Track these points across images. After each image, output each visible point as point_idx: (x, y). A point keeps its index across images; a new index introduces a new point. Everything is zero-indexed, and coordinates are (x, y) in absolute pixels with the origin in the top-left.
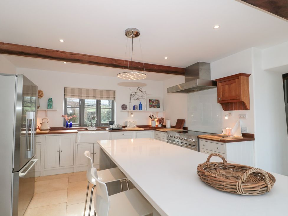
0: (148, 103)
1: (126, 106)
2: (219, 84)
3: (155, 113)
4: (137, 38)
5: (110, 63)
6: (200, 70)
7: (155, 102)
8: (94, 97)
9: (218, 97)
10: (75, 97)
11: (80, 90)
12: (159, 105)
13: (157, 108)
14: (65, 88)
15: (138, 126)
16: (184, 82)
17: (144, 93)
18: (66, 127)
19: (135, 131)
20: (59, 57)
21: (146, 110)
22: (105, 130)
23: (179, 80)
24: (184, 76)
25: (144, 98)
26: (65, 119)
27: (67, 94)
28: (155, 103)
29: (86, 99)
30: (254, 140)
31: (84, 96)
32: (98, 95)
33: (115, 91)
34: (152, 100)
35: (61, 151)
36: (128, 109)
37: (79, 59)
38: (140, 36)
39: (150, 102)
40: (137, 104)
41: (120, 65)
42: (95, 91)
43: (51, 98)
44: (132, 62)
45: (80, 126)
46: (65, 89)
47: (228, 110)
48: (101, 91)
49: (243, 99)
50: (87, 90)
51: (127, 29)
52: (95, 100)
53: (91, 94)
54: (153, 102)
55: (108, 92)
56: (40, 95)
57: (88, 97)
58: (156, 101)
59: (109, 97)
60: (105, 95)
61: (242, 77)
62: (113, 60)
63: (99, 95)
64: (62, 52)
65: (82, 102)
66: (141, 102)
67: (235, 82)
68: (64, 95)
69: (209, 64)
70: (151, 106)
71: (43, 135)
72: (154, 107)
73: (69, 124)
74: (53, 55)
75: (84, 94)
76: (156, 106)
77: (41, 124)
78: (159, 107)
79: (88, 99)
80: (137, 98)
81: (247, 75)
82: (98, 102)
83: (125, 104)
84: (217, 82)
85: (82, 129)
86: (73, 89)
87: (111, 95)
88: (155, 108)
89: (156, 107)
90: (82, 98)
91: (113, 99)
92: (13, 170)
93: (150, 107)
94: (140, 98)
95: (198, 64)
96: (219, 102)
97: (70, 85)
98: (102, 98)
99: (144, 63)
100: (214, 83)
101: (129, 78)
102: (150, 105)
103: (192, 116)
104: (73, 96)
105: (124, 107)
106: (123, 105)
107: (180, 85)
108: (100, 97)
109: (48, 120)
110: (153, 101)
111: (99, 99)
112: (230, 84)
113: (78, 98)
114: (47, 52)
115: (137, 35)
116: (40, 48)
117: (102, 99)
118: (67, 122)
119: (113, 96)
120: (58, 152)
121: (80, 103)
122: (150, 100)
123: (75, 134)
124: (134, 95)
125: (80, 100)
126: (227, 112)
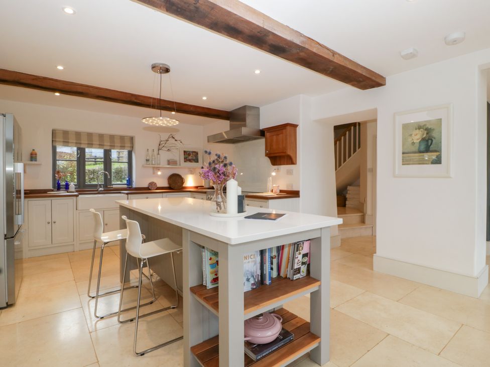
0: (182, 157)
2: (267, 134)
3: (191, 169)
4: (167, 74)
5: (129, 99)
6: (247, 115)
7: (192, 155)
8: (101, 146)
9: (266, 149)
10: (70, 145)
11: (78, 135)
12: (198, 158)
13: (195, 162)
14: (53, 130)
16: (229, 130)
17: (179, 142)
19: (163, 194)
20: (52, 87)
21: (180, 165)
22: (120, 193)
24: (229, 121)
25: (177, 148)
27: (57, 140)
28: (192, 157)
29: (88, 147)
30: (299, 197)
31: (85, 144)
33: (133, 137)
34: (188, 151)
35: (55, 222)
37: (83, 91)
38: (170, 73)
39: (184, 155)
41: (142, 103)
42: (101, 136)
44: (160, 100)
45: (80, 187)
46: (54, 133)
47: (277, 165)
48: (112, 137)
49: (289, 153)
50: (90, 135)
51: (155, 64)
52: (102, 151)
53: (96, 141)
54: (189, 155)
55: (122, 138)
57: (91, 145)
58: (194, 154)
59: (124, 147)
60: (117, 143)
61: (288, 128)
62: (132, 95)
63: (108, 142)
64: (56, 80)
65: (81, 152)
67: (282, 133)
68: (53, 141)
69: (258, 108)
70: (186, 160)
72: (190, 161)
74: (44, 85)
75: (84, 141)
76: (193, 160)
78: (197, 162)
79: (91, 147)
80: (169, 148)
81: (295, 126)
82: (107, 154)
84: (266, 132)
86: (66, 133)
87: (128, 143)
88: (192, 162)
90: (82, 146)
91: (129, 149)
92: (5, 235)
93: (185, 162)
94: (172, 148)
95: (244, 108)
96: (267, 155)
97: (62, 126)
98: (113, 147)
99: (175, 102)
100: (262, 133)
101: (156, 123)
102: (185, 158)
103: (242, 174)
104: (66, 143)
107: (225, 132)
108: (110, 146)
110: (189, 153)
111: (108, 148)
112: (278, 135)
113: (75, 146)
114: (33, 79)
115: (167, 70)
116: (24, 73)
117: (113, 149)
118: (59, 181)
119: (129, 145)
120: (49, 223)
121: (78, 154)
122: (185, 152)
123: (75, 198)
124: (163, 145)
125: (79, 149)
126: (276, 167)
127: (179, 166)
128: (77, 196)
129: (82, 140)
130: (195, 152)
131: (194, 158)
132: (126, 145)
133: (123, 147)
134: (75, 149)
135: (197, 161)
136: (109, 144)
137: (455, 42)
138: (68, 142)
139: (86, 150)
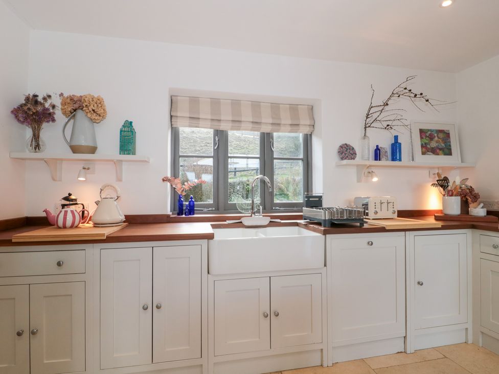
0: (417, 143)
1: (353, 148)
7: (436, 138)
8: (256, 123)
11: (215, 103)
12: (450, 146)
13: (445, 154)
14: (171, 97)
18: (179, 214)
21: (411, 160)
25: (407, 123)
26: (174, 190)
27: (178, 115)
28: (437, 142)
29: (232, 129)
32: (267, 119)
33: (312, 107)
34: (429, 130)
35: (158, 307)
36: (358, 160)
39: (421, 138)
40: (386, 145)
42: (256, 105)
43: (131, 123)
45: (218, 210)
50: (236, 104)
52: (258, 134)
53: (247, 115)
54: (431, 138)
55: (294, 109)
56: (93, 110)
57: (237, 123)
58: (441, 135)
59: (297, 126)
60: (285, 117)
63: (269, 117)
65: (221, 139)
66: (396, 138)
68: (171, 116)
70: (426, 149)
71: (91, 245)
72: (434, 151)
73: (187, 203)
75: (226, 116)
76: (440, 149)
77: (97, 203)
78: (450, 154)
79: (238, 129)
82: (267, 141)
83: (348, 143)
85: (224, 219)
86: (194, 101)
87: (304, 117)
88: (438, 155)
89: (441, 152)
90: (223, 126)
91: (307, 130)
93: (423, 153)
94: (395, 123)
98: (277, 125)
102: (422, 146)
104: (194, 120)
105: (346, 152)
106: (343, 145)
108: (272, 125)
109: (116, 191)
110: (430, 135)
111: (266, 129)
113: (211, 127)
117: (277, 131)
118: (180, 198)
119: (307, 122)
120: (145, 307)
121: (215, 144)
122: (422, 131)
123: (205, 243)
124: (375, 116)
125: (216, 132)
127: (412, 163)
128: (210, 237)
129: (222, 114)
130: (443, 131)
131: (443, 145)
132: (302, 122)
133: (294, 127)
134: (211, 132)
135: (448, 151)
136: (271, 121)
138: (199, 118)
139: (230, 133)
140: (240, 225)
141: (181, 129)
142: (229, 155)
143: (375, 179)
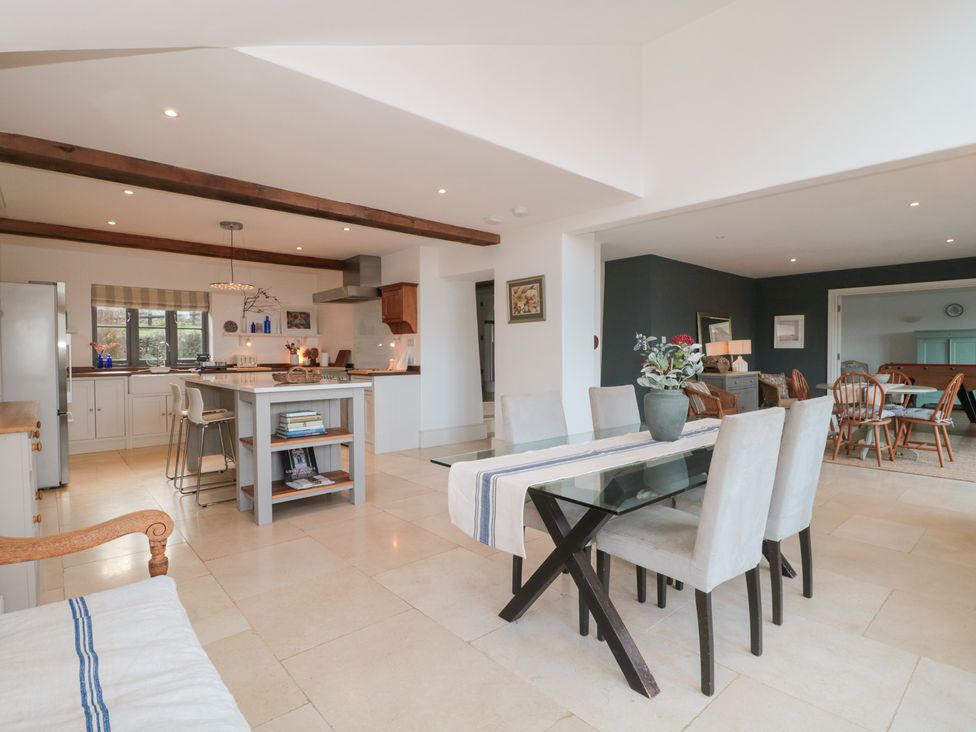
0: (285, 319)
1: (235, 324)
2: (384, 294)
3: (299, 338)
4: (240, 230)
6: (361, 268)
7: (300, 317)
8: (161, 306)
9: (383, 313)
10: (116, 304)
11: (128, 291)
12: (309, 322)
13: (306, 328)
14: (92, 286)
15: (261, 365)
16: (342, 285)
17: (273, 299)
18: (99, 367)
21: (279, 332)
22: (190, 372)
23: (334, 279)
24: (341, 273)
26: (94, 351)
27: (98, 299)
28: (300, 320)
29: (142, 308)
30: (420, 373)
31: (137, 303)
32: (170, 302)
33: (208, 294)
34: (294, 312)
35: (99, 410)
36: (239, 331)
38: (243, 229)
39: (288, 317)
40: (260, 320)
42: (161, 293)
45: (132, 364)
46: (94, 288)
47: (396, 333)
48: (177, 294)
49: (406, 318)
50: (145, 291)
52: (164, 312)
53: (154, 299)
54: (296, 317)
55: (193, 295)
57: (146, 304)
58: (303, 316)
59: (196, 306)
60: (186, 301)
61: (404, 288)
63: (172, 301)
65: (133, 315)
66: (267, 317)
67: (398, 294)
68: (92, 300)
69: (379, 258)
70: (290, 325)
72: (297, 326)
73: (106, 360)
75: (137, 299)
78: (309, 327)
79: (147, 307)
80: (259, 308)
81: (414, 286)
82: (171, 316)
83: (232, 321)
84: (382, 291)
85: (137, 369)
86: (110, 289)
87: (201, 301)
88: (300, 328)
89: (302, 326)
90: (134, 307)
91: (204, 310)
93: (288, 327)
95: (358, 257)
96: (385, 320)
97: (103, 281)
98: (179, 307)
100: (379, 292)
102: (288, 323)
104: (111, 302)
105: (231, 327)
106: (229, 322)
107: (338, 288)
108: (175, 306)
110: (295, 315)
111: (172, 309)
112: (394, 296)
113: (124, 307)
115: (239, 226)
117: (179, 310)
118: (100, 356)
119: (203, 304)
120: (91, 410)
121: (127, 318)
122: (288, 313)
123: (126, 377)
124: (251, 303)
125: (128, 310)
126: (397, 336)
127: (279, 335)
128: (129, 375)
129: (133, 299)
130: (304, 313)
131: (304, 322)
132: (199, 304)
133: (193, 307)
134: (124, 310)
135: (307, 326)
136: (173, 303)
137: (520, 215)
138: (114, 301)
139: (140, 311)
140: (149, 372)
141: (98, 308)
142: (140, 325)
143: (249, 344)
